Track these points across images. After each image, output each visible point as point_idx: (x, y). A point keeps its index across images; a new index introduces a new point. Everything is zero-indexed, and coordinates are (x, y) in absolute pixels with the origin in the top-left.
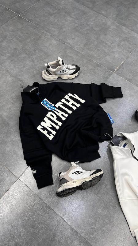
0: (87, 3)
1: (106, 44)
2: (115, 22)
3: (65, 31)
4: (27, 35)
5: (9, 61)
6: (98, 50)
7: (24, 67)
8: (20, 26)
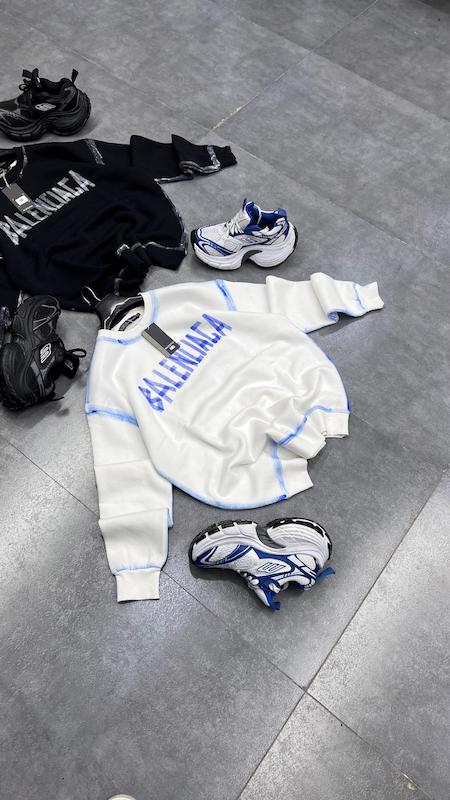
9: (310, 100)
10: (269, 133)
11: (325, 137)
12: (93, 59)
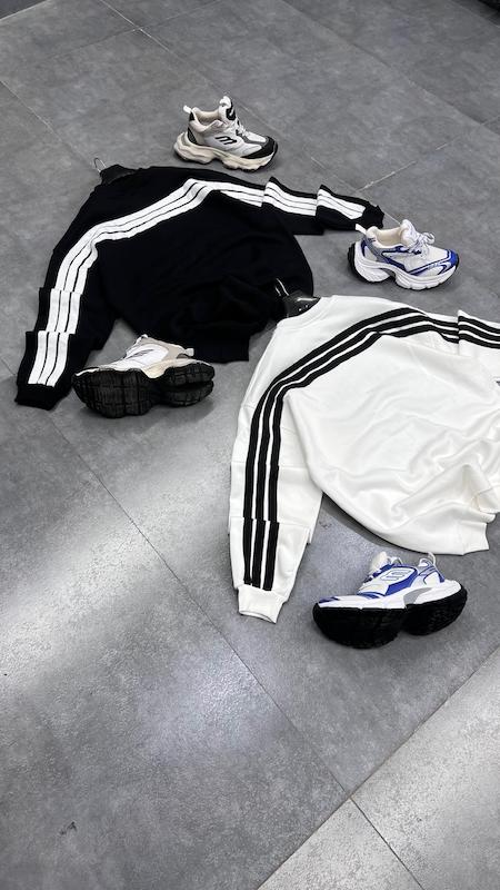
0: (342, 24)
1: (361, 124)
2: (406, 78)
3: (253, 81)
4: (146, 74)
5: (80, 125)
6: (333, 135)
7: (113, 143)
8: (134, 53)
9: (471, 174)
10: (419, 202)
11: (480, 214)
12: (251, 108)
